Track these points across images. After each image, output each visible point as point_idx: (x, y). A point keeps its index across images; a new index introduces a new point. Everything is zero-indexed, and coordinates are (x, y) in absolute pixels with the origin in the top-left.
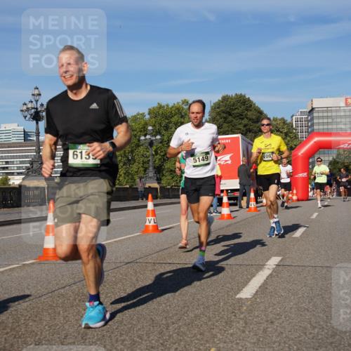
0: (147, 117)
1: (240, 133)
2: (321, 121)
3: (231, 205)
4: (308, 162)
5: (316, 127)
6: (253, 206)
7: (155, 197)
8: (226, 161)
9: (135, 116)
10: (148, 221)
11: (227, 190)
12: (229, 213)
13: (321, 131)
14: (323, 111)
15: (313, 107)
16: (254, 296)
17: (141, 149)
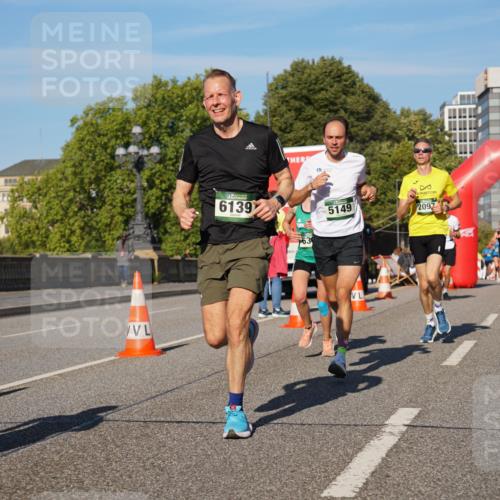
5: (493, 130)
6: (357, 299)
9: (103, 105)
10: (131, 331)
15: (489, 86)
16: (359, 493)
17: (118, 175)
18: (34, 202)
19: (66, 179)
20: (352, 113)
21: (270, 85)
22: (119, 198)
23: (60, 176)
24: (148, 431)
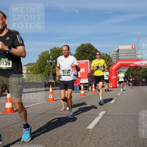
0: (50, 52)
1: (88, 59)
2: (122, 55)
3: (84, 89)
4: (117, 72)
5: (120, 57)
6: (94, 90)
7: (53, 86)
8: (83, 71)
9: (45, 52)
10: (50, 96)
11: (83, 83)
12: (84, 93)
13: (122, 59)
14: (123, 51)
15: (119, 49)
16: (94, 128)
17: (47, 66)
18: (31, 71)
19: (37, 67)
20: (93, 54)
21: (77, 49)
22: (47, 70)
23: (36, 66)
24: (53, 116)
